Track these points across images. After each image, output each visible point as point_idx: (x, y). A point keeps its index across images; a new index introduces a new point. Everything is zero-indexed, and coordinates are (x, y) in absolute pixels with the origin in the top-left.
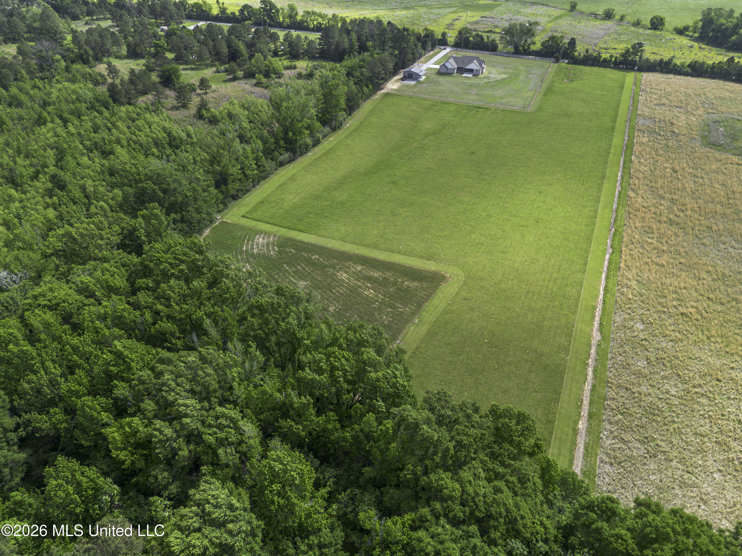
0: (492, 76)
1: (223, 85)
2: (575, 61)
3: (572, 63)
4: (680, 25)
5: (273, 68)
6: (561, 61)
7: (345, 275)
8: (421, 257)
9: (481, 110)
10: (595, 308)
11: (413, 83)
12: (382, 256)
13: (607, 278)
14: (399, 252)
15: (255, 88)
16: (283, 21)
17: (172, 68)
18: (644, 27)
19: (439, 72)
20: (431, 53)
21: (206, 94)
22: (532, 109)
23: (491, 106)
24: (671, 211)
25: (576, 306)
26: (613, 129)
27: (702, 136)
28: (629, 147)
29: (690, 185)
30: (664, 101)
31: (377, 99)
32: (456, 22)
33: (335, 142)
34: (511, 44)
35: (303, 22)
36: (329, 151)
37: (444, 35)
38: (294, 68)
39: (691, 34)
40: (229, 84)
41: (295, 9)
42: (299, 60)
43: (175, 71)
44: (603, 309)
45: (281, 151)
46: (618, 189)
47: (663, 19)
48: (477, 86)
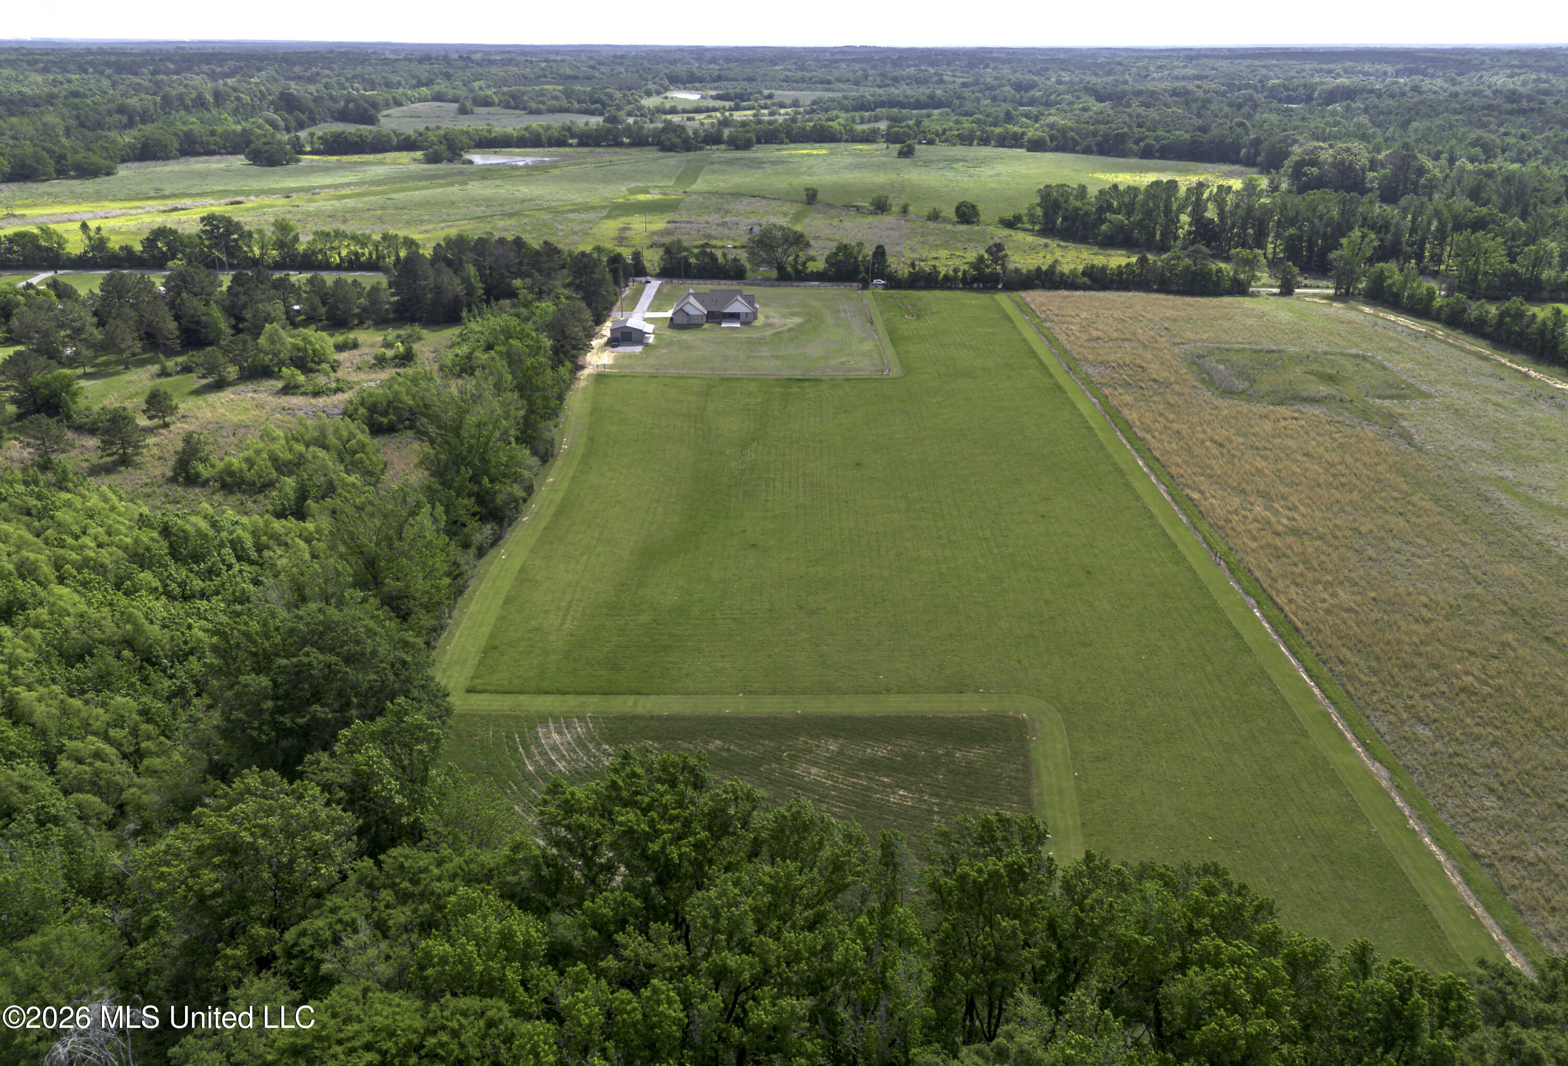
0: (776, 321)
1: (200, 401)
2: (894, 283)
3: (892, 288)
4: (1009, 215)
5: (314, 351)
7: (814, 770)
8: (945, 690)
9: (807, 384)
10: (1328, 716)
11: (638, 349)
12: (861, 707)
13: (1294, 654)
15: (285, 398)
16: (262, 255)
17: (56, 379)
18: (946, 220)
19: (673, 324)
20: (627, 292)
21: (166, 425)
22: (896, 372)
23: (817, 374)
24: (1276, 513)
25: (1295, 719)
26: (1059, 387)
27: (1203, 381)
28: (1113, 415)
29: (1259, 463)
30: (1095, 333)
31: (585, 388)
32: (628, 234)
33: (565, 485)
34: (769, 263)
35: (314, 253)
36: (564, 508)
37: (637, 256)
38: (355, 345)
39: (1029, 226)
40: (213, 398)
41: (292, 230)
42: (352, 329)
43: (67, 384)
44: (1343, 715)
45: (473, 524)
46: (1162, 489)
47: (974, 207)
48: (761, 341)
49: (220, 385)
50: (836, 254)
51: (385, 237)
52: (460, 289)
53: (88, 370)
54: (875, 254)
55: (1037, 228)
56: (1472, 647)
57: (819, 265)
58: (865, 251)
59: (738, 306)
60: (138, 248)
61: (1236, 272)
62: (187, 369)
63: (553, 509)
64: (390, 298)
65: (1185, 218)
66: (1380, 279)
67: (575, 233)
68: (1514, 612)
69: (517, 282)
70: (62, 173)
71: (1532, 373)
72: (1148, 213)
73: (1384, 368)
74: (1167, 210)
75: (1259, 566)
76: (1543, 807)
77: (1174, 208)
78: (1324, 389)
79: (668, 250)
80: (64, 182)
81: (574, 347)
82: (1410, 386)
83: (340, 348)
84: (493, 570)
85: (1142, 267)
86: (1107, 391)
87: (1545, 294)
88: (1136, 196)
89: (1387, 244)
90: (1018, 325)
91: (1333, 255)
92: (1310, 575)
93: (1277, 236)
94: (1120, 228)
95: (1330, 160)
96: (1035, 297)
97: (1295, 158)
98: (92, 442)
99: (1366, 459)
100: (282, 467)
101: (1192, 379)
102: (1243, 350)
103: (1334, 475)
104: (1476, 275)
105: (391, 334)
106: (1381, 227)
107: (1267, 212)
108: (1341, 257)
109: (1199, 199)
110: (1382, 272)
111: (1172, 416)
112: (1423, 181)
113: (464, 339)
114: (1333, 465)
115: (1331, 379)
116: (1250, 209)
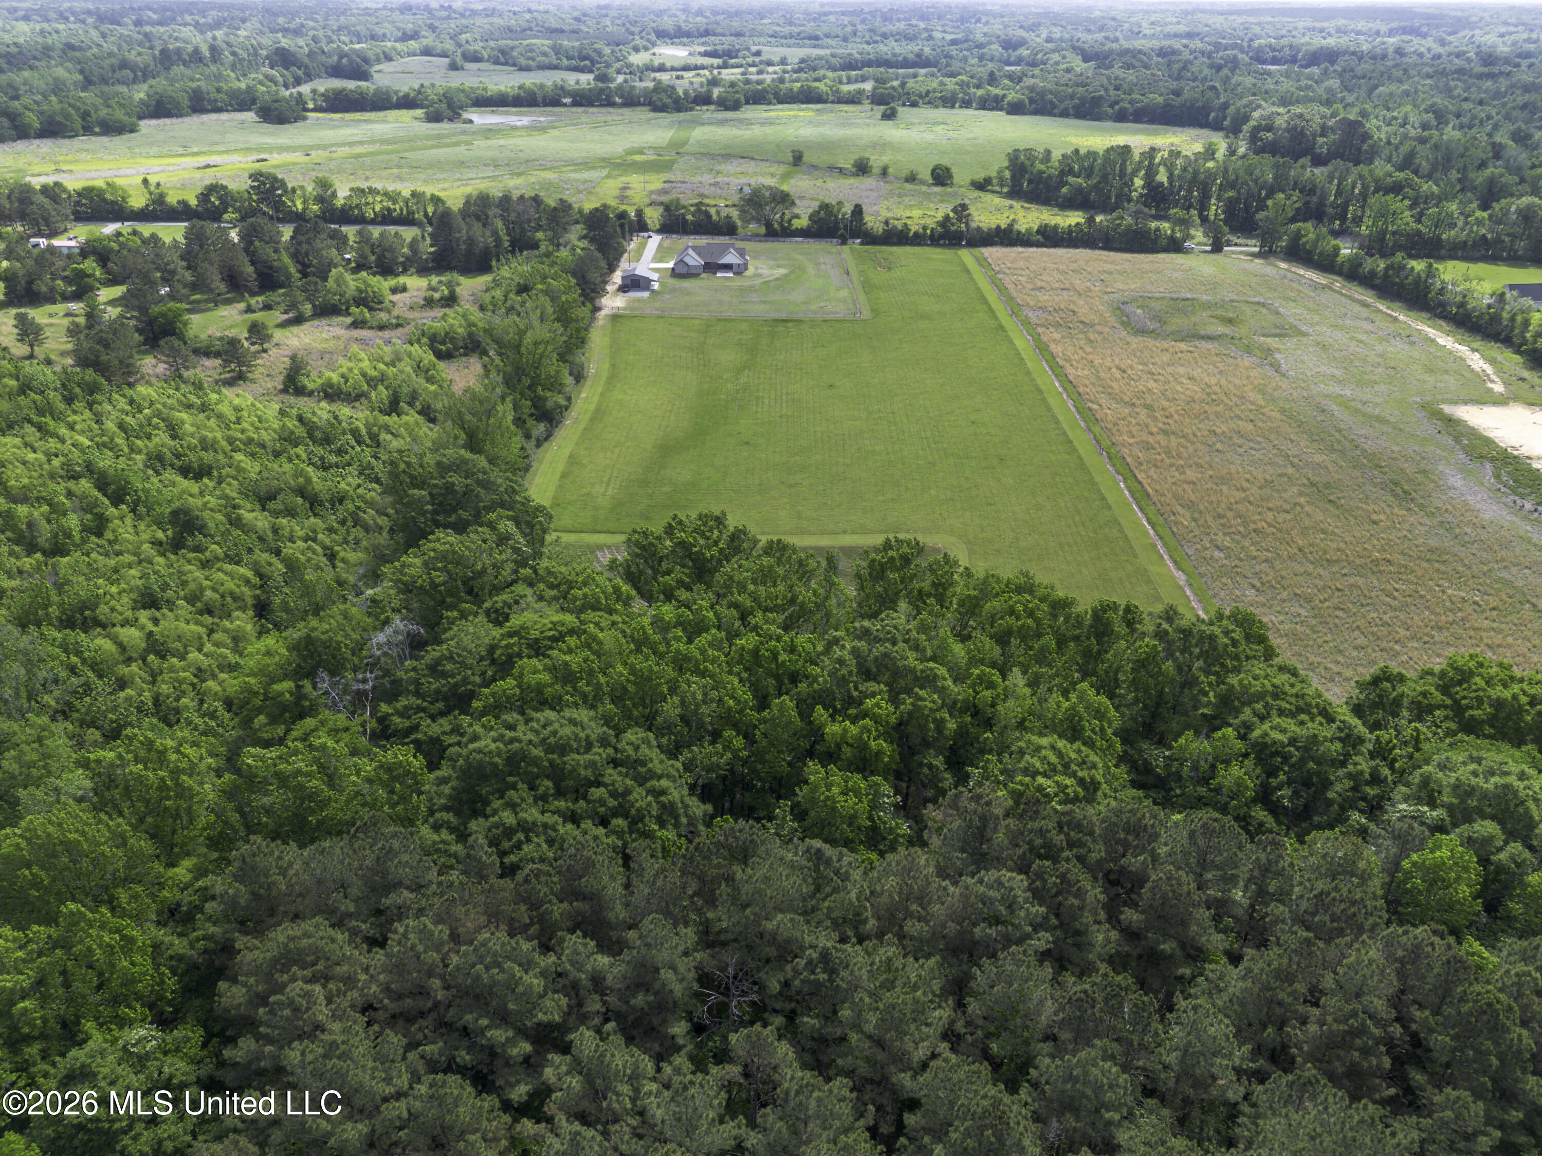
0: (765, 271)
1: (286, 332)
2: (870, 239)
3: (868, 244)
4: (980, 176)
5: (374, 293)
6: (850, 241)
8: (885, 532)
9: (790, 324)
10: (1155, 545)
11: (646, 294)
12: (825, 541)
13: (1142, 510)
14: (845, 532)
15: (356, 331)
16: (305, 209)
17: (170, 310)
18: (922, 182)
19: (674, 273)
20: (633, 245)
21: (265, 351)
22: (866, 314)
23: (800, 316)
24: (1156, 419)
25: (1131, 547)
26: (1001, 327)
27: (1123, 323)
28: (1042, 349)
29: (1151, 384)
30: (1039, 284)
31: (603, 326)
32: (628, 193)
33: (596, 399)
34: (758, 221)
35: (351, 208)
36: (598, 414)
37: (639, 213)
38: (404, 289)
39: (997, 188)
40: (295, 329)
41: (331, 186)
42: (397, 275)
43: (178, 314)
44: (1165, 545)
45: (531, 422)
46: (1070, 403)
47: (948, 169)
48: (752, 289)
49: (298, 320)
50: (818, 212)
51: (414, 194)
52: (489, 241)
53: (188, 305)
54: (853, 213)
55: (1005, 190)
56: (1271, 506)
57: (802, 222)
58: (844, 210)
59: (731, 258)
60: (193, 202)
61: (1173, 231)
62: (267, 307)
63: (588, 416)
64: (427, 248)
65: (1138, 182)
66: (1298, 235)
67: (580, 192)
68: (1313, 484)
69: (540, 235)
70: (87, 130)
71: (1401, 317)
72: (1105, 177)
73: (1277, 313)
74: (1122, 173)
75: (1131, 455)
76: (1285, 594)
77: (1129, 169)
78: (1221, 329)
79: (667, 208)
80: (93, 138)
81: (593, 291)
82: (1292, 327)
83: (394, 291)
84: (549, 456)
85: (1090, 227)
86: (1040, 330)
87: (1443, 252)
88: (1095, 160)
89: (1313, 206)
90: (975, 276)
91: (1261, 215)
92: (1168, 461)
93: (1219, 199)
94: (1079, 190)
95: (1284, 126)
96: (993, 253)
97: (1252, 123)
98: (218, 362)
99: (1237, 381)
100: (373, 382)
101: (1112, 321)
102: (1162, 298)
103: (1208, 394)
104: (1384, 235)
105: (435, 280)
106: (1309, 190)
107: (1212, 176)
108: (1267, 218)
109: (1151, 164)
110: (1299, 230)
111: (1089, 349)
112: (1365, 147)
113: (497, 284)
114: (1209, 386)
115: (1230, 321)
116: (1196, 173)
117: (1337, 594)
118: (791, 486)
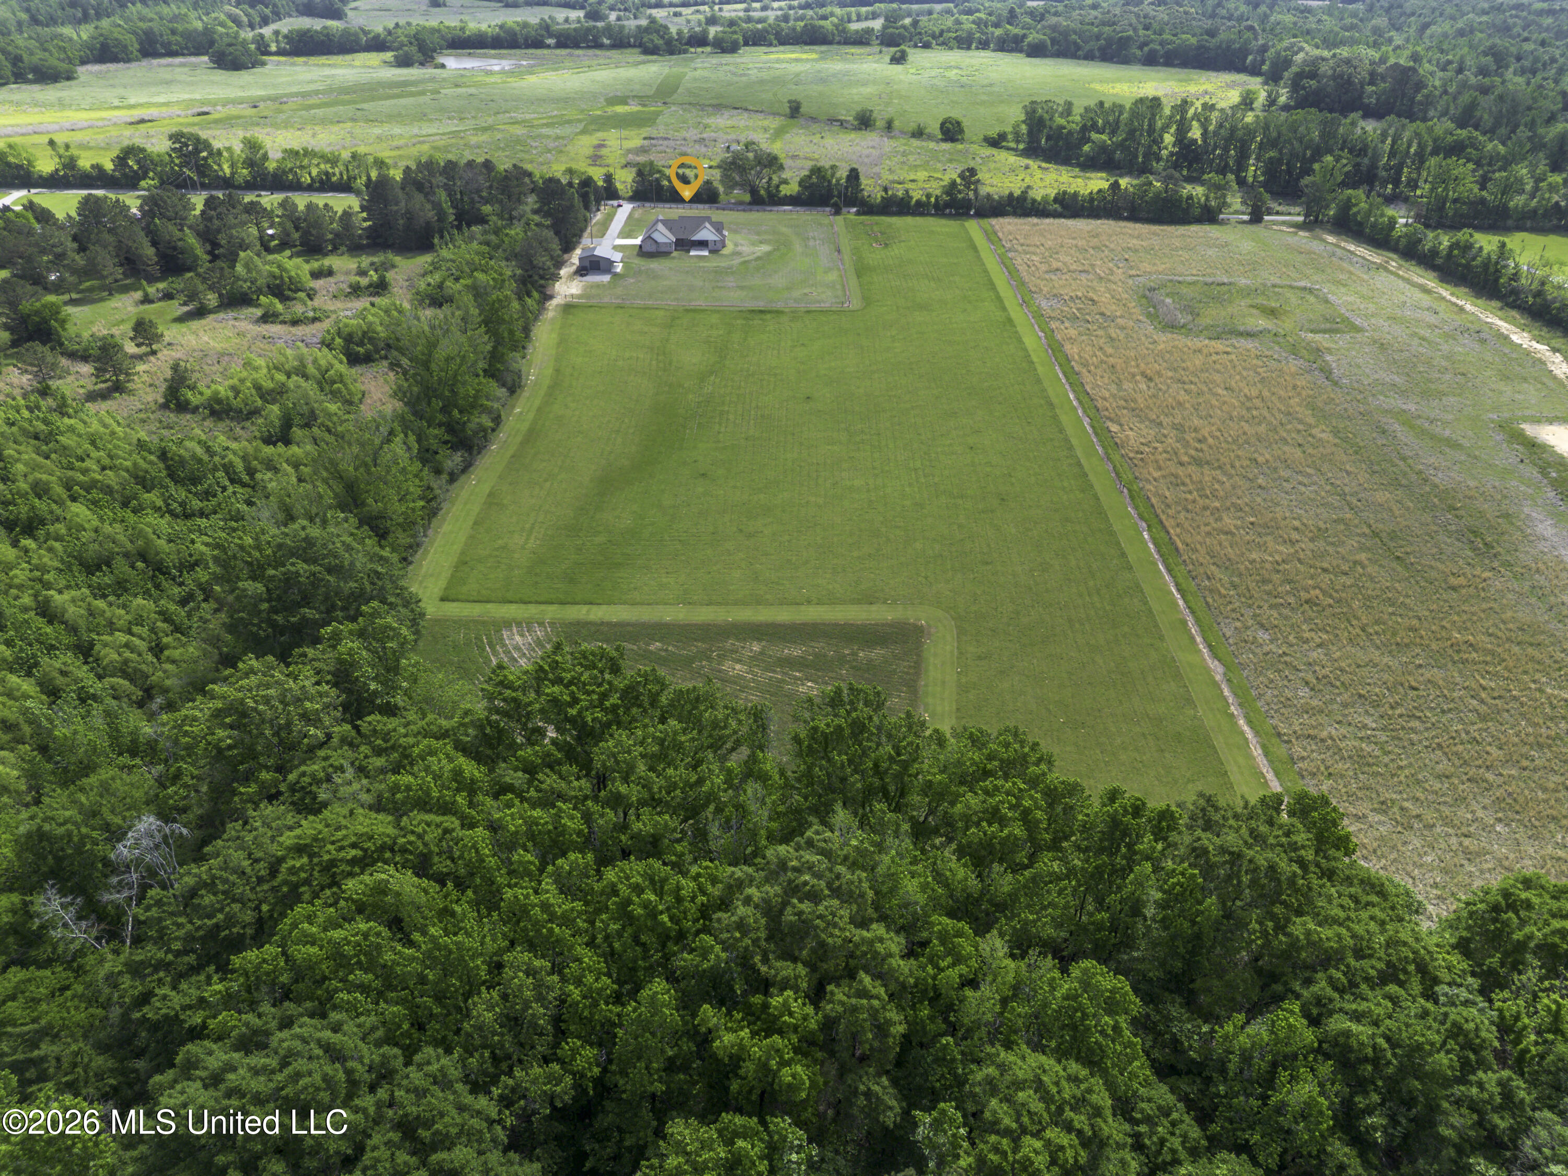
0: (745, 249)
1: (183, 328)
2: (868, 208)
3: (864, 213)
4: (993, 133)
5: (290, 278)
6: (844, 210)
9: (768, 316)
10: (1184, 623)
11: (606, 278)
13: (1169, 571)
14: (809, 602)
15: (267, 327)
16: (233, 174)
17: (44, 306)
18: (930, 137)
19: (642, 252)
20: (599, 216)
21: (154, 353)
22: (856, 303)
23: (779, 306)
24: (1187, 445)
25: (1156, 626)
26: (1010, 320)
27: (1149, 316)
28: (1055, 348)
29: (1183, 396)
30: (1055, 265)
31: (553, 319)
32: (604, 151)
33: (531, 416)
34: (742, 185)
35: (284, 172)
36: (531, 436)
37: (609, 178)
38: (330, 273)
39: (1013, 145)
40: (195, 324)
41: (260, 148)
42: (326, 255)
43: (55, 311)
44: (1198, 621)
45: (444, 452)
46: (1086, 422)
47: (958, 123)
48: (728, 271)
49: (201, 313)
50: (810, 177)
51: (354, 156)
52: (431, 215)
53: (74, 296)
54: (848, 177)
55: (1021, 146)
56: (1325, 565)
57: (791, 189)
58: (838, 175)
59: (706, 234)
60: (109, 166)
61: (1207, 199)
62: (168, 296)
63: (519, 439)
64: (362, 222)
65: (1168, 139)
66: (1347, 205)
67: (549, 151)
68: (1376, 534)
69: (487, 209)
70: (19, 77)
71: (1468, 307)
72: (1131, 133)
73: (1327, 301)
74: (1151, 130)
75: (1157, 494)
76: (1346, 697)
77: (1159, 124)
78: (1262, 323)
79: (640, 173)
80: (24, 86)
81: (542, 277)
82: (1346, 320)
83: (316, 275)
84: (464, 494)
85: (1114, 194)
86: (1053, 325)
87: (1510, 222)
88: (1121, 113)
89: (1364, 169)
90: (983, 255)
91: (1307, 180)
92: (1201, 502)
93: (1258, 159)
94: (1103, 148)
95: (1330, 72)
96: (1006, 225)
97: (1294, 69)
98: (86, 369)
99: (1282, 393)
100: (269, 396)
101: (1137, 312)
102: (1194, 283)
103: (1248, 409)
104: (1444, 203)
105: (365, 261)
106: (1360, 150)
107: (1250, 132)
108: (1314, 183)
109: (1183, 118)
110: (1349, 199)
111: (1110, 351)
112: (1419, 97)
113: (436, 267)
114: (1249, 399)
115: (1272, 313)
116: (1233, 130)
117: (1413, 693)
118: (750, 536)
